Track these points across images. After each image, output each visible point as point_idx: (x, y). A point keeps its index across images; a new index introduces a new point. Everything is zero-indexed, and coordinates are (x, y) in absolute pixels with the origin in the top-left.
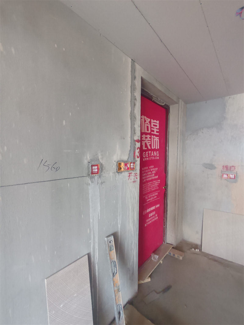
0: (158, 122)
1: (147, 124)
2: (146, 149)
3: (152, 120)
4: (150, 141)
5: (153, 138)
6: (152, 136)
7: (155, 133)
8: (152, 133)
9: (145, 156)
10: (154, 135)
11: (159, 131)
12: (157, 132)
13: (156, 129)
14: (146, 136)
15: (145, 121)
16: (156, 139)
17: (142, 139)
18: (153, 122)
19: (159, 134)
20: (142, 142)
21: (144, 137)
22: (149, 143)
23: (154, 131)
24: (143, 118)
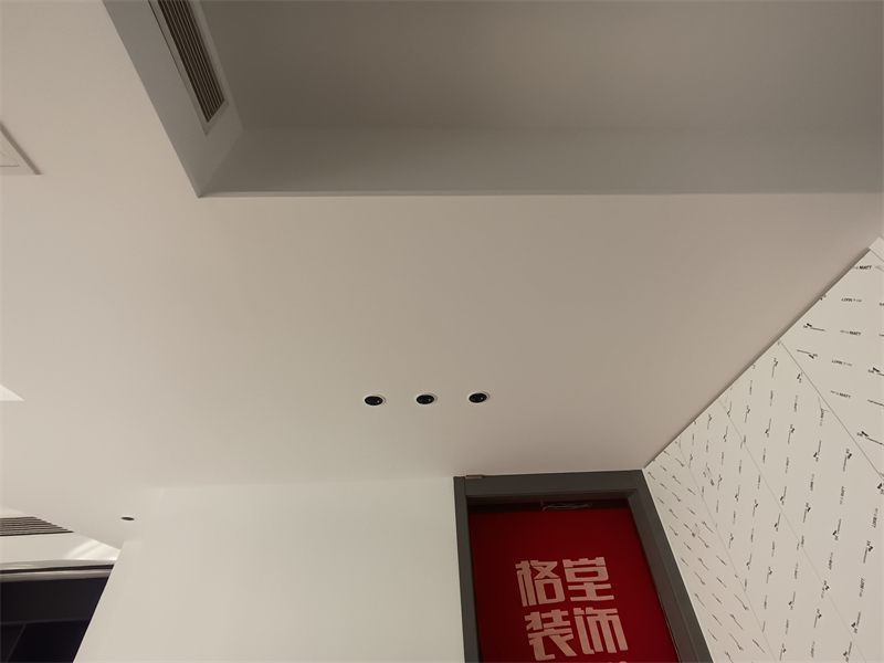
0: (600, 561)
2: (552, 656)
3: (567, 563)
4: (570, 630)
5: (585, 617)
6: (577, 611)
7: (592, 596)
8: (573, 599)
11: (608, 586)
12: (599, 592)
13: (596, 583)
14: (545, 616)
15: (534, 572)
16: (603, 616)
17: (528, 627)
18: (575, 567)
19: (612, 597)
20: (530, 636)
21: (535, 619)
22: (562, 635)
23: (583, 593)
24: (524, 567)
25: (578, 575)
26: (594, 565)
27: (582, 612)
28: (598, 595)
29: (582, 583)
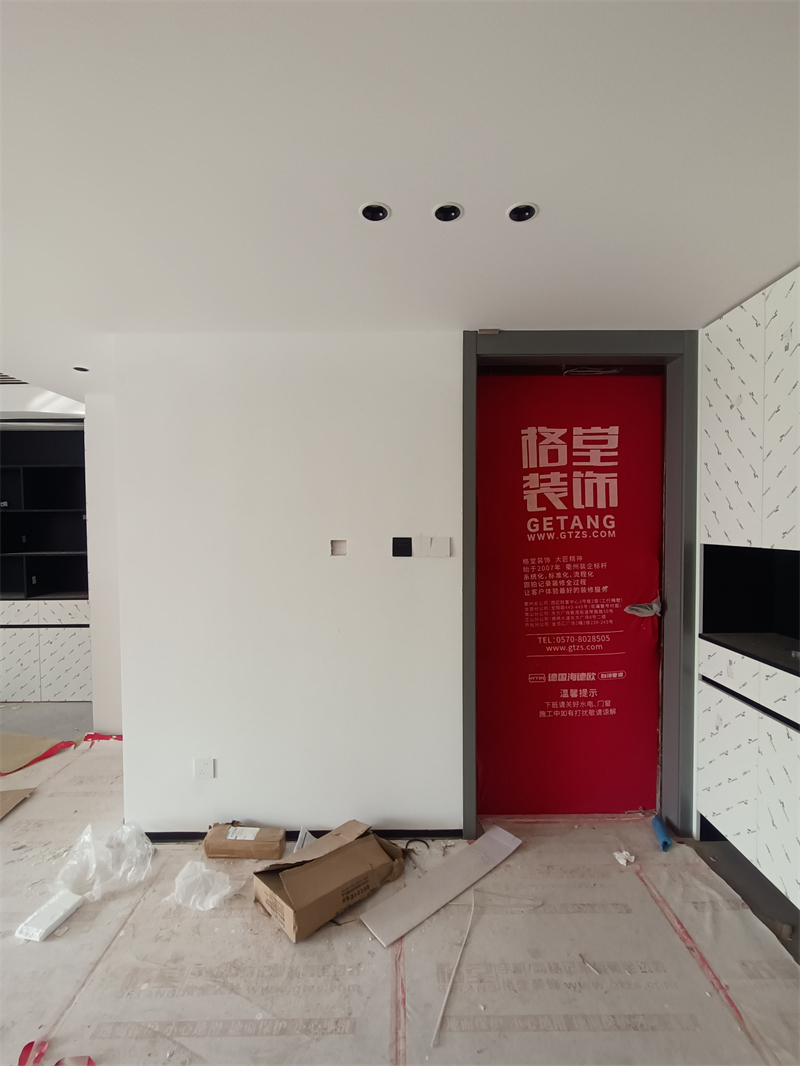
0: (615, 430)
1: (552, 443)
2: (544, 509)
3: (577, 430)
4: (566, 489)
5: (583, 479)
6: (576, 474)
7: (595, 462)
8: (574, 464)
9: (537, 529)
10: (584, 469)
11: (616, 454)
12: (603, 459)
13: (602, 450)
14: (543, 477)
15: (540, 438)
16: (601, 479)
17: (525, 486)
18: (585, 434)
19: (616, 463)
20: (525, 492)
21: (533, 479)
22: (556, 493)
23: (587, 459)
24: (529, 434)
25: (586, 442)
26: (607, 434)
27: (582, 475)
28: (602, 461)
29: (588, 450)
